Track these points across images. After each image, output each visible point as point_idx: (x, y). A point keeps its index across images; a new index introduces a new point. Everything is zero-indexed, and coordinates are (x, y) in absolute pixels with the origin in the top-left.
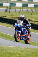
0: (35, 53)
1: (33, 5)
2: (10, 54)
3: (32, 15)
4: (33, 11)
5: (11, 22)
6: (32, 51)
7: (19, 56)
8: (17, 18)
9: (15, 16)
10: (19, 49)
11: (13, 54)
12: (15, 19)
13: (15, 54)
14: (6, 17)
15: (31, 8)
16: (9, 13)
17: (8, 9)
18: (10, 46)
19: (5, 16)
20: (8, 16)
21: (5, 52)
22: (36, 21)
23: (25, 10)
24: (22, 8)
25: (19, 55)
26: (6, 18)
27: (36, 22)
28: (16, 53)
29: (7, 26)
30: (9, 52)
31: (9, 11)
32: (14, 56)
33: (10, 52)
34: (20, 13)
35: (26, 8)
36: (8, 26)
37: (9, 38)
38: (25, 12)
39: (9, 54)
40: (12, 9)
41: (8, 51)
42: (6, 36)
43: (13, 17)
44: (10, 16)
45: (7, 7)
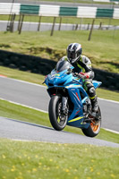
0: (100, 160)
1: (94, 10)
2: (20, 163)
3: (91, 42)
4: (92, 29)
5: (24, 65)
6: (90, 156)
7: (50, 171)
8: (42, 49)
9: (35, 46)
10: (50, 148)
11: (28, 165)
12: (37, 55)
13: (37, 165)
14: (8, 46)
15: (86, 20)
16: (19, 36)
17: (16, 22)
18: (20, 138)
19: (6, 43)
20: (16, 45)
21: (4, 157)
22: (104, 60)
23: (67, 26)
24: (58, 20)
25: (48, 169)
26: (10, 50)
27: (101, 63)
28: (40, 161)
29: (12, 77)
30: (18, 158)
31: (20, 30)
32: (34, 170)
33: (20, 157)
34: (52, 35)
35: (70, 18)
36: (15, 78)
37: (19, 113)
38: (67, 33)
39: (18, 165)
40: (29, 24)
41: (15, 153)
42: (8, 107)
43: (31, 49)
44: (21, 45)
45: (13, 17)
